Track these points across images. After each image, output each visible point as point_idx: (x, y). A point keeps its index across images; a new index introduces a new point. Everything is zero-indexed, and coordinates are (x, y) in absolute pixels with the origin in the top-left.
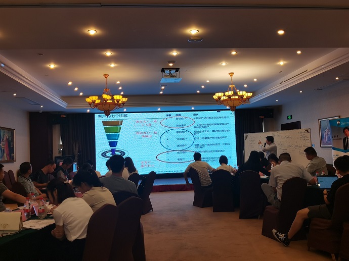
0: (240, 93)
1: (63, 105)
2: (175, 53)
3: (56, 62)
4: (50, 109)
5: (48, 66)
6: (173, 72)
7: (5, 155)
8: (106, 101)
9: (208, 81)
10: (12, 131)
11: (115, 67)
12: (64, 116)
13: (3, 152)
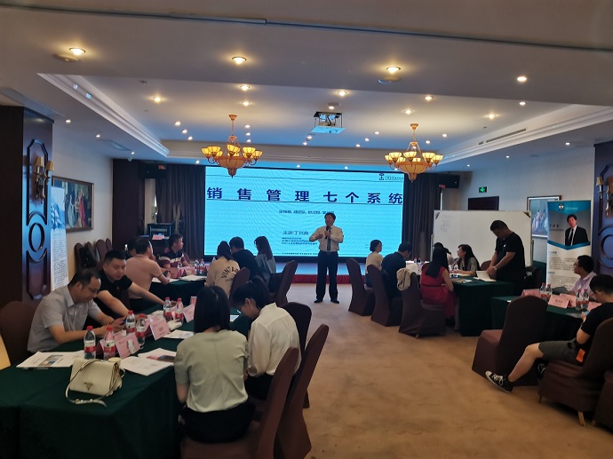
0: (426, 155)
1: (163, 153)
2: (342, 93)
3: (163, 93)
4: (143, 156)
5: (151, 98)
6: (332, 117)
7: (80, 220)
8: (231, 155)
9: (377, 133)
10: (89, 186)
11: (249, 106)
12: (163, 168)
13: (77, 216)
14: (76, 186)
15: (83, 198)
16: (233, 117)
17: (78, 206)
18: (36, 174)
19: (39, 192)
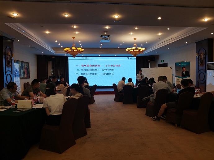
0: (139, 48)
1: (53, 52)
2: (107, 27)
3: (49, 30)
4: (47, 53)
5: (45, 32)
6: (106, 37)
7: (25, 75)
8: (73, 50)
9: (124, 42)
10: (28, 64)
11: (78, 34)
12: (54, 57)
13: (24, 73)
14: (24, 63)
15: (26, 68)
16: (74, 38)
17: (24, 70)
18: (8, 58)
19: (9, 64)
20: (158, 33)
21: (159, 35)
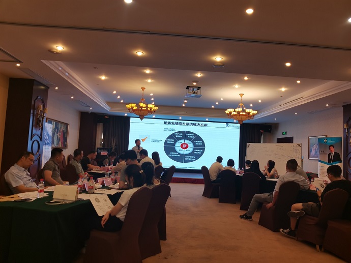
0: (248, 111)
1: (107, 109)
2: (199, 75)
3: (106, 75)
4: (97, 111)
5: (100, 77)
6: (195, 89)
8: (142, 108)
9: (222, 99)
10: (67, 125)
11: (151, 83)
12: (107, 117)
13: (59, 140)
14: (60, 124)
15: (63, 131)
16: (143, 89)
17: (60, 135)
18: (38, 114)
19: (39, 124)
20: (281, 87)
21: (281, 91)
